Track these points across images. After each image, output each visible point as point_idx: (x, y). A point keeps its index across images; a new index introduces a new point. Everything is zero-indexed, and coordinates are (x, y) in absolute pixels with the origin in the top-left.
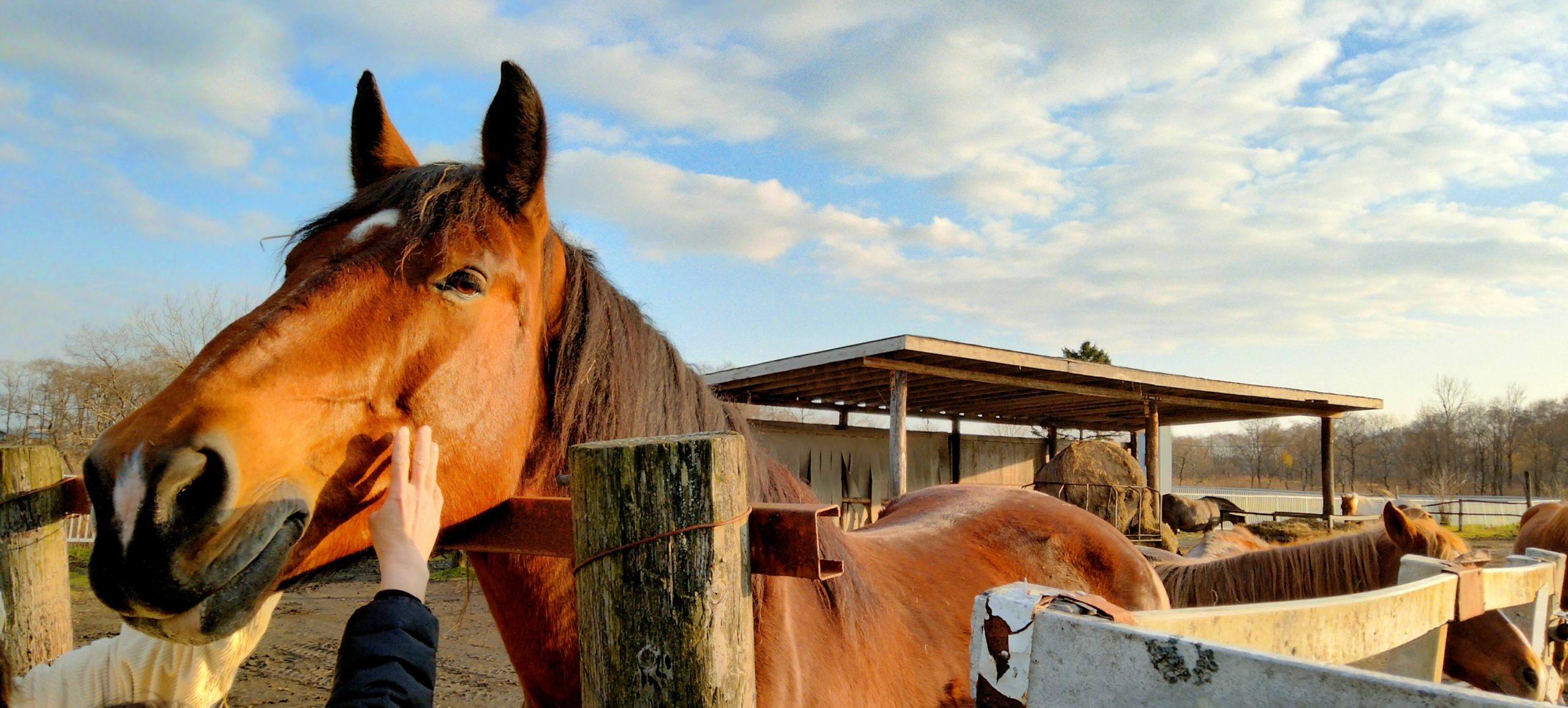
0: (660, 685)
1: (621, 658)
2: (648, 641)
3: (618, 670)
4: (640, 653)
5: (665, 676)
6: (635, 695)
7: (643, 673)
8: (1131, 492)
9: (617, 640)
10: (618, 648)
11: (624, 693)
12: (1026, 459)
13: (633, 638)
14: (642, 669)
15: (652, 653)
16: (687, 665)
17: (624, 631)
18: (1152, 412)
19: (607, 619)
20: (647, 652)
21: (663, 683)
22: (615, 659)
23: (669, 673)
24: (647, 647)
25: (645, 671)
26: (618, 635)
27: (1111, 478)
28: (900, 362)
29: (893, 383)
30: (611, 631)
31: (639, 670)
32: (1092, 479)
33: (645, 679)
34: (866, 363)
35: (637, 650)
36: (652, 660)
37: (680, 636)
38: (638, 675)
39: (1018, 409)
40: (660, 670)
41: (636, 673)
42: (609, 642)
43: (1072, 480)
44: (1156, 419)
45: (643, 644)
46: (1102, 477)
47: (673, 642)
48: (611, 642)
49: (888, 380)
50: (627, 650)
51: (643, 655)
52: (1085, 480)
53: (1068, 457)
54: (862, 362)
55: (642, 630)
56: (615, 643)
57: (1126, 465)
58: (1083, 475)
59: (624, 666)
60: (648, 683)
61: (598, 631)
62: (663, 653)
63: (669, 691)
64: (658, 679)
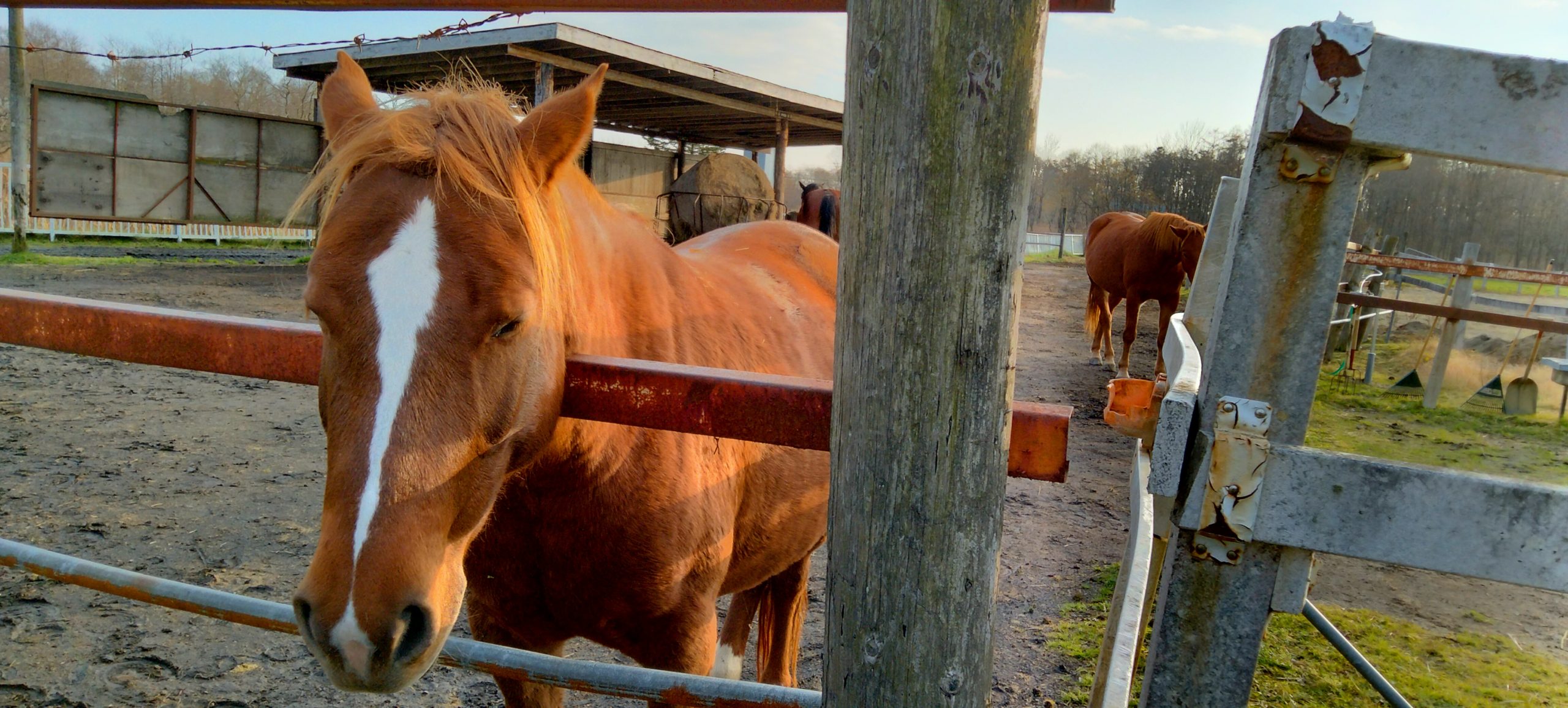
0: (987, 96)
1: (946, 61)
2: (982, 41)
3: (941, 76)
4: (972, 56)
5: (992, 86)
6: (959, 106)
7: (971, 79)
8: (761, 204)
9: (944, 39)
10: (944, 49)
11: (946, 103)
12: (656, 169)
13: (966, 36)
14: (971, 75)
15: (984, 56)
16: (1014, 76)
17: (955, 28)
18: (783, 129)
19: (933, 14)
20: (979, 55)
21: (990, 94)
22: (939, 64)
23: (997, 83)
24: (980, 49)
25: (975, 78)
26: (946, 33)
27: (743, 191)
28: (547, 54)
29: (538, 76)
30: (936, 28)
31: (968, 77)
32: (726, 191)
33: (973, 88)
34: (511, 51)
35: (968, 52)
36: (983, 66)
37: (1014, 40)
38: (966, 82)
39: (654, 119)
40: (990, 78)
41: (963, 80)
42: (931, 42)
43: (707, 190)
44: (786, 136)
45: (976, 45)
46: (736, 189)
47: (1006, 47)
48: (935, 43)
49: (533, 73)
50: (957, 51)
51: (974, 60)
52: (719, 191)
53: (705, 168)
54: (506, 51)
55: (977, 28)
56: (941, 43)
57: (757, 178)
58: (718, 186)
59: (950, 72)
60: (975, 92)
61: (917, 30)
62: (995, 58)
63: (995, 104)
64: (986, 89)
